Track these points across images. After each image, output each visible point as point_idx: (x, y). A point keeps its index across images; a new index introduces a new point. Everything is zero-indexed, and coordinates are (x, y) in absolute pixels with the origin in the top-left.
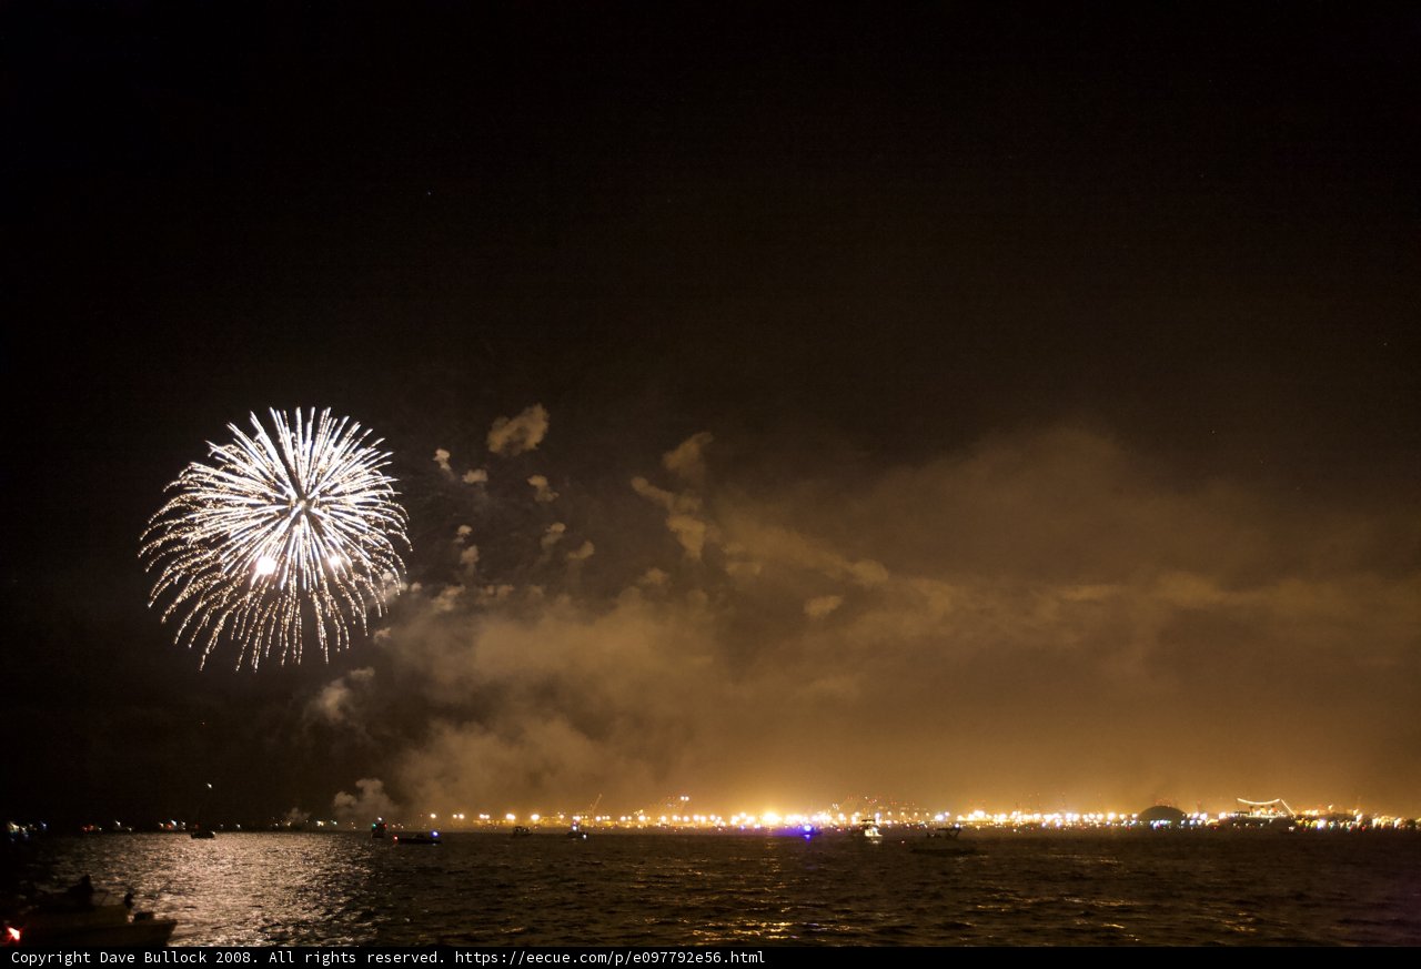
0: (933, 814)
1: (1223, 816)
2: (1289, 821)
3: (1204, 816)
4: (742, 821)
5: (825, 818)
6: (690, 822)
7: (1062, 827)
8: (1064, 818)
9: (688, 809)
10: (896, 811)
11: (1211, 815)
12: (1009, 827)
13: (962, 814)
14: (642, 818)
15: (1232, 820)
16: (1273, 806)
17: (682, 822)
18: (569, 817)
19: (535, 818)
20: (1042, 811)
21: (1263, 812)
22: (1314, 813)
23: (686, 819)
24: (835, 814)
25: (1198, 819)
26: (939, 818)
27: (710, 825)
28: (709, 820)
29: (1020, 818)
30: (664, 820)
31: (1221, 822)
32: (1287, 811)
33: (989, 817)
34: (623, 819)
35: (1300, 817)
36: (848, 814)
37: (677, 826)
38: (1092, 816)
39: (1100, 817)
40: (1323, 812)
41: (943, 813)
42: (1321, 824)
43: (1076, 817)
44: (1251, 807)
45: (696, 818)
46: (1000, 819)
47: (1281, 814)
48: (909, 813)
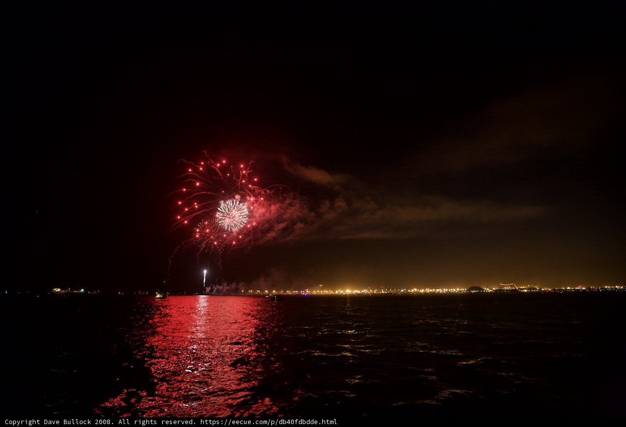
0: (400, 290)
1: (494, 289)
2: (515, 290)
3: (488, 289)
4: (339, 292)
5: (365, 291)
6: (323, 292)
7: (442, 293)
8: (443, 290)
9: (322, 289)
10: (388, 289)
11: (490, 289)
12: (425, 293)
13: (411, 290)
14: (307, 292)
15: (497, 290)
16: (511, 286)
17: (320, 293)
18: (285, 291)
19: (274, 291)
20: (436, 289)
21: (507, 288)
22: (524, 287)
23: (321, 292)
24: (369, 291)
25: (485, 290)
26: (402, 291)
27: (329, 293)
28: (328, 292)
29: (428, 290)
30: (314, 292)
31: (494, 290)
32: (514, 287)
33: (418, 290)
34: (302, 292)
35: (519, 289)
36: (373, 290)
37: (318, 294)
38: (452, 290)
39: (454, 290)
40: (526, 287)
41: (404, 290)
42: (526, 291)
43: (447, 290)
44: (504, 286)
45: (325, 291)
46: (422, 291)
47: (513, 288)
48: (393, 289)
